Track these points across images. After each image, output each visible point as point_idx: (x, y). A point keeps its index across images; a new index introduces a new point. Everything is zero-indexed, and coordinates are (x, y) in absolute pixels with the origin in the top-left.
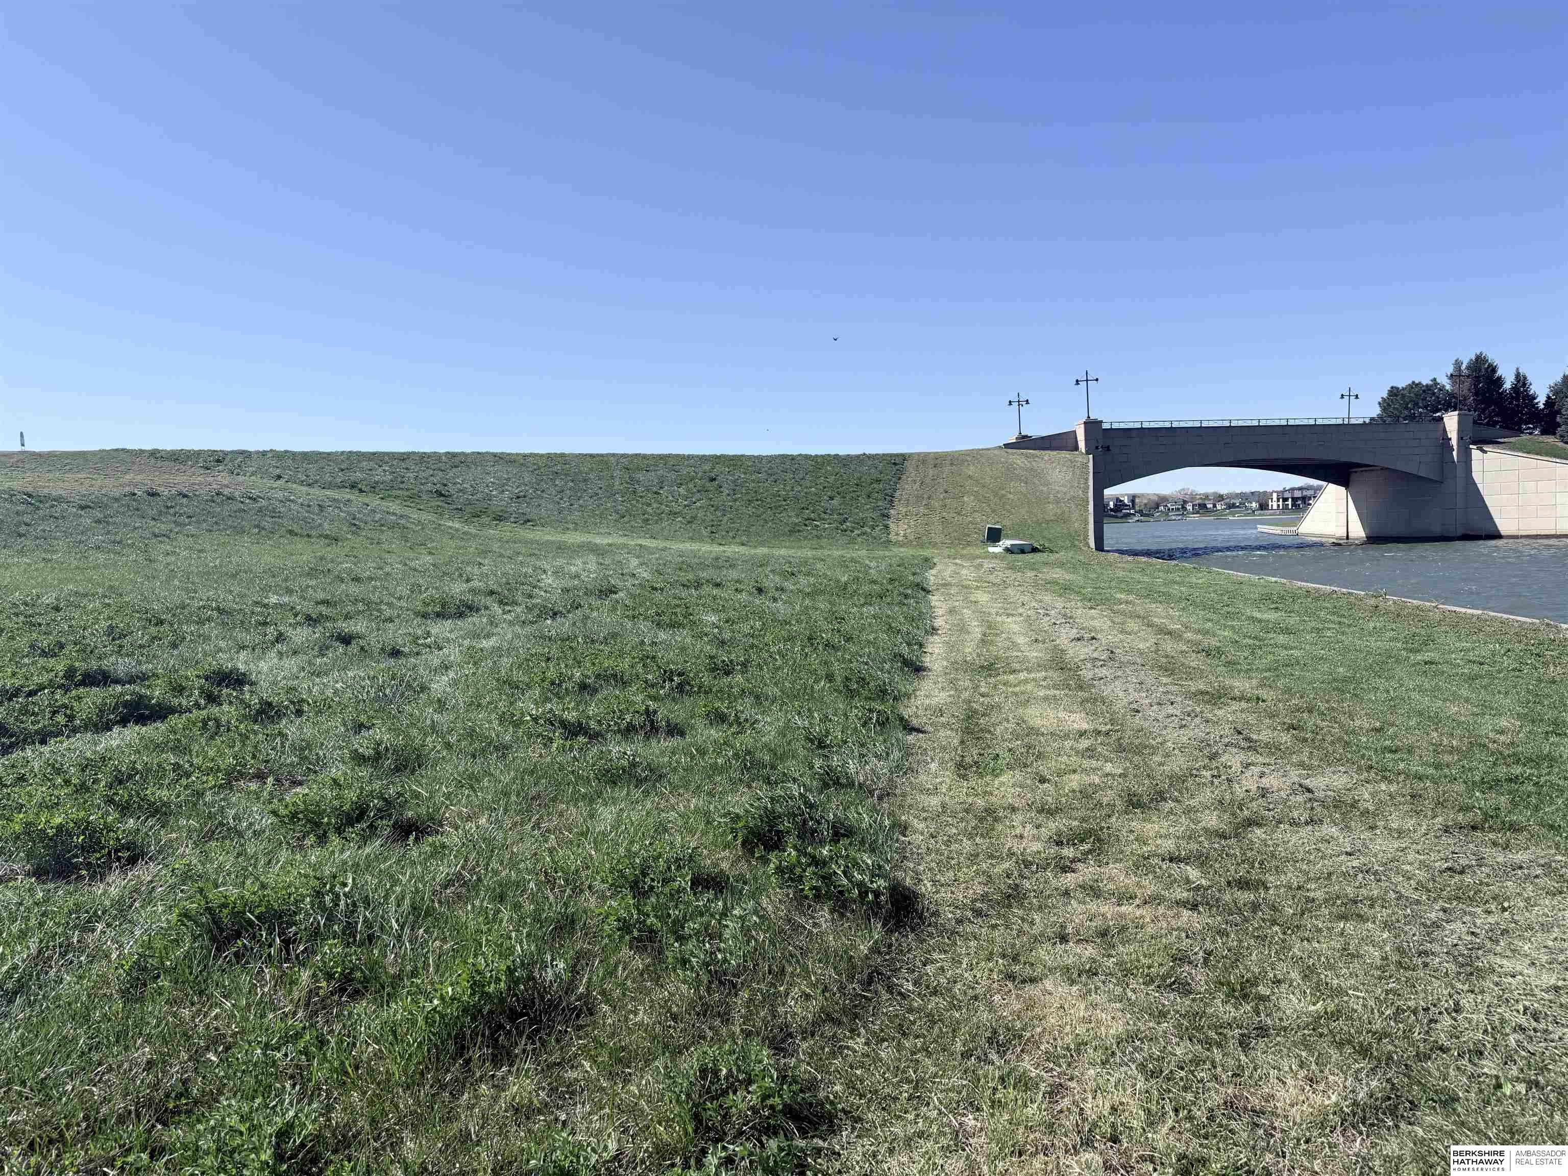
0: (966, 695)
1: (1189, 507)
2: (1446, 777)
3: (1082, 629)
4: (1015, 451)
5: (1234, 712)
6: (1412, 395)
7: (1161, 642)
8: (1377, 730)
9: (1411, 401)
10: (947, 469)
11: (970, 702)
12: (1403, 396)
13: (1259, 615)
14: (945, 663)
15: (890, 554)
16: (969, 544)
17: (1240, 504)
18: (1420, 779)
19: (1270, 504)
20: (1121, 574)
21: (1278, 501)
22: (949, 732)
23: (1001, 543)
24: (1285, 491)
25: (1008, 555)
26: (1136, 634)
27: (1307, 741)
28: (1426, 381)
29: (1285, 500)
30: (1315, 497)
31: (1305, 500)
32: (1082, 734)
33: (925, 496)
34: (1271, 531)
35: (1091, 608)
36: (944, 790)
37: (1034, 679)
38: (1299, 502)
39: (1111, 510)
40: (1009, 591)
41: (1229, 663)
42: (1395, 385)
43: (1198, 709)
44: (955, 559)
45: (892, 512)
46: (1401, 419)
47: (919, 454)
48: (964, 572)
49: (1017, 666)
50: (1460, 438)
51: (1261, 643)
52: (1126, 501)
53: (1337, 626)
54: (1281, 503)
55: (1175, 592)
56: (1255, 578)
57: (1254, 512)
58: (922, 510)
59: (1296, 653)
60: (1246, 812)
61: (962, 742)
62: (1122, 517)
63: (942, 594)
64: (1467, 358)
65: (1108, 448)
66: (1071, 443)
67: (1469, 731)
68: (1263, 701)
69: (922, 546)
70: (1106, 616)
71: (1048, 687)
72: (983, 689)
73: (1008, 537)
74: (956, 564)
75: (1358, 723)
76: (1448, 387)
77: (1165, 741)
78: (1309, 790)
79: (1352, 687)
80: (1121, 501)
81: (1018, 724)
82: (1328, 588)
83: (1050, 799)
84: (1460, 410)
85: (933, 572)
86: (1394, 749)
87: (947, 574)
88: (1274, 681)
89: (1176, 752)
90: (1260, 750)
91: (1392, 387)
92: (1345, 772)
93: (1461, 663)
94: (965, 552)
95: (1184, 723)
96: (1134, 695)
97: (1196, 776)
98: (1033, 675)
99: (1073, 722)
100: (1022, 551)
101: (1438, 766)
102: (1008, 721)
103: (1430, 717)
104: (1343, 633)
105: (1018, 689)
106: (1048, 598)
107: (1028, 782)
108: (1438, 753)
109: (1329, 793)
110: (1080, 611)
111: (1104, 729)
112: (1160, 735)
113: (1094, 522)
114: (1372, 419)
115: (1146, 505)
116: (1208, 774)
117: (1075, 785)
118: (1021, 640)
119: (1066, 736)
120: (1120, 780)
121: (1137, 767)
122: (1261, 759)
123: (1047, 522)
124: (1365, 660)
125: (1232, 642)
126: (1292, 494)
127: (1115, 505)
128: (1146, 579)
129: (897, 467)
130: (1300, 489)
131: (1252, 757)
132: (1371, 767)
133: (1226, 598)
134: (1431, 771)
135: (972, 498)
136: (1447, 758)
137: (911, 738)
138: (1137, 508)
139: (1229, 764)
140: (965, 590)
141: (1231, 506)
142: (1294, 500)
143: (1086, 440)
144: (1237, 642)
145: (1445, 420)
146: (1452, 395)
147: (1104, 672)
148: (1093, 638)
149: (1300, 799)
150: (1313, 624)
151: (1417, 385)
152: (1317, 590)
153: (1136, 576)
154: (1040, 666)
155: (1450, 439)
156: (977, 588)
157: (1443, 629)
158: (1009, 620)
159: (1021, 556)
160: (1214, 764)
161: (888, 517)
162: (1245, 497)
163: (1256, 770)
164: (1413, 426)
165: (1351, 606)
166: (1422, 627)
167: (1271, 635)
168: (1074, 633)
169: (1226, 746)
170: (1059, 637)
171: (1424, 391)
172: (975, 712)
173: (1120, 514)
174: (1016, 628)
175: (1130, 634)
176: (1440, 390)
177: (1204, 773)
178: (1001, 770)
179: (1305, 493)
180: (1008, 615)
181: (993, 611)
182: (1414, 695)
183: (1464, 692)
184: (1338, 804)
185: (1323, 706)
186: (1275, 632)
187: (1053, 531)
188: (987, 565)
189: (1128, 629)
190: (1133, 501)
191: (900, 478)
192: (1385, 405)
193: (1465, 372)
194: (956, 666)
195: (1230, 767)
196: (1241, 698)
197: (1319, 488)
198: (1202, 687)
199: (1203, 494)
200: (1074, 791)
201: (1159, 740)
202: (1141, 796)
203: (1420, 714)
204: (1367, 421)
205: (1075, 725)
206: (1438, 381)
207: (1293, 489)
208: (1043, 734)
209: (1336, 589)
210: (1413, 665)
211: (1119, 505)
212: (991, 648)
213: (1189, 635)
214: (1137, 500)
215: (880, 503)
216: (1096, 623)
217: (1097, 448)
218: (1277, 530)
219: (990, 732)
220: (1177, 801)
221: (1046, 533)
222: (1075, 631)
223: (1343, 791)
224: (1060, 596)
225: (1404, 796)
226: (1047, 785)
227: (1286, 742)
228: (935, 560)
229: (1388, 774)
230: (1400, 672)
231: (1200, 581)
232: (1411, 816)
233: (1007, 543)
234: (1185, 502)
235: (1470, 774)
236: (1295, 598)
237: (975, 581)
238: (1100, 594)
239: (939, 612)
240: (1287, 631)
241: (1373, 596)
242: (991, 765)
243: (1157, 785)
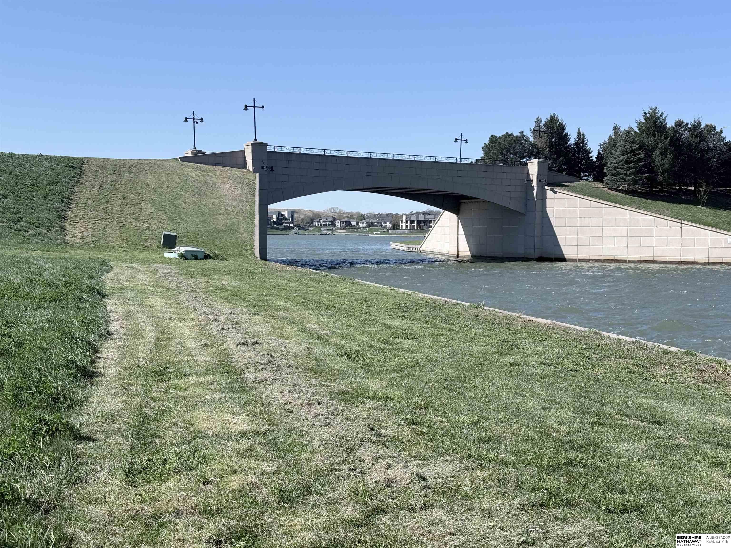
0: (138, 400)
1: (338, 224)
2: (523, 462)
3: (247, 334)
4: (190, 164)
5: (369, 410)
6: (506, 143)
7: (312, 346)
8: (476, 423)
9: (505, 148)
10: (125, 176)
11: (142, 407)
12: (500, 144)
13: (389, 322)
14: (119, 369)
15: (67, 255)
16: (145, 248)
17: (378, 223)
18: (505, 465)
19: (401, 224)
20: (281, 282)
21: (407, 222)
22: (120, 439)
23: (176, 249)
24: (412, 214)
25: (182, 261)
26: (292, 338)
27: (423, 435)
28: (516, 133)
29: (412, 222)
30: (434, 221)
31: (427, 222)
32: (243, 435)
33: (104, 201)
34: (401, 248)
35: (255, 314)
36: (112, 499)
37: (202, 383)
38: (423, 224)
39: (274, 223)
40: (182, 296)
41: (365, 365)
42: (494, 134)
43: (340, 408)
44: (131, 263)
45: (69, 214)
46: (498, 162)
47: (97, 160)
48: (141, 276)
49: (186, 370)
50: (539, 181)
51: (391, 347)
52: (286, 216)
53: (448, 333)
54: (408, 224)
55: (324, 300)
56: (387, 289)
57: (388, 230)
58: (100, 213)
59: (418, 356)
60: (375, 502)
61: (132, 449)
62: (283, 230)
63: (119, 298)
64: (544, 118)
65: (272, 169)
66: (240, 161)
67: (540, 423)
68: (391, 399)
69: (99, 248)
70: (267, 322)
71: (215, 391)
72: (154, 394)
73: (182, 244)
74: (133, 268)
75: (462, 417)
76: (531, 139)
77: (313, 439)
78: (424, 479)
79: (458, 386)
80: (282, 215)
81: (186, 428)
82: (442, 299)
83: (212, 501)
84: (539, 158)
85: (109, 275)
86: (487, 439)
87: (124, 277)
88: (399, 381)
89: (321, 448)
90: (387, 443)
91: (492, 136)
92: (451, 462)
93: (536, 365)
94: (141, 256)
95: (328, 421)
96: (289, 397)
97: (337, 470)
98: (201, 379)
99: (236, 423)
100: (195, 257)
101: (517, 454)
102: (177, 425)
103: (513, 411)
104: (453, 339)
105: (187, 392)
106: (217, 304)
107: (193, 485)
108: (518, 442)
109: (439, 480)
110: (245, 317)
111: (262, 429)
112: (309, 433)
113: (259, 234)
114: (477, 160)
115: (303, 219)
116: (345, 467)
117: (234, 485)
118: (192, 345)
119: (230, 438)
120: (274, 478)
121: (288, 464)
122: (388, 453)
123: (219, 232)
124: (468, 361)
125: (368, 347)
126: (418, 217)
127: (278, 219)
128: (302, 288)
129: (76, 171)
130: (424, 213)
131: (382, 451)
132: (470, 456)
133: (364, 307)
134: (513, 458)
135: (150, 205)
136: (524, 446)
137: (81, 447)
138: (296, 223)
139: (363, 457)
140: (140, 295)
141: (371, 225)
142: (419, 222)
143: (253, 159)
144: (372, 346)
145: (529, 165)
146: (533, 146)
147: (264, 375)
148: (256, 343)
149: (417, 487)
150: (431, 330)
151: (510, 135)
152: (434, 301)
153: (294, 285)
154: (208, 370)
155: (532, 181)
156: (152, 293)
157: (524, 335)
158: (181, 325)
159: (194, 263)
160: (351, 459)
161: (65, 218)
162: (382, 218)
163: (383, 462)
164: (506, 169)
165: (459, 315)
166: (509, 334)
167: (398, 340)
168: (239, 338)
169: (361, 441)
170: (226, 342)
171: (515, 141)
172: (147, 417)
173: (281, 227)
174: (188, 332)
175: (287, 339)
176: (526, 141)
177: (343, 467)
178: (169, 475)
179: (427, 217)
180: (181, 320)
181: (167, 316)
182: (503, 392)
183: (538, 390)
184: (445, 489)
185: (436, 403)
186: (402, 337)
187: (223, 240)
188: (163, 269)
189: (286, 334)
190: (292, 216)
191: (78, 182)
192: (487, 149)
193: (543, 128)
194: (129, 371)
195: (364, 460)
196: (373, 398)
197: (437, 214)
198: (343, 387)
199: (349, 213)
200: (233, 491)
201: (308, 438)
202: (291, 491)
203: (506, 408)
204: (474, 161)
205: (237, 426)
206: (525, 134)
207: (418, 214)
208: (208, 437)
209: (448, 300)
210: (502, 367)
211: (281, 219)
212: (164, 353)
213: (334, 340)
214: (296, 215)
215: (56, 205)
216: (259, 329)
217: (263, 168)
218: (404, 247)
219: (159, 437)
220: (321, 494)
221: (217, 242)
222: (240, 336)
223: (449, 478)
224: (228, 302)
225: (493, 480)
226: (210, 486)
227: (408, 436)
228: (112, 264)
229: (482, 461)
230: (492, 373)
231: (345, 291)
232: (498, 498)
233: (183, 249)
234: (334, 219)
235: (540, 459)
236: (418, 307)
237: (151, 286)
238: (263, 300)
239: (114, 316)
240: (411, 337)
241: (475, 307)
242: (159, 470)
243: (305, 480)
